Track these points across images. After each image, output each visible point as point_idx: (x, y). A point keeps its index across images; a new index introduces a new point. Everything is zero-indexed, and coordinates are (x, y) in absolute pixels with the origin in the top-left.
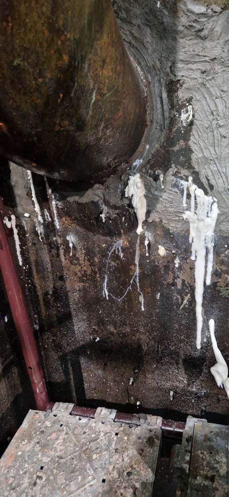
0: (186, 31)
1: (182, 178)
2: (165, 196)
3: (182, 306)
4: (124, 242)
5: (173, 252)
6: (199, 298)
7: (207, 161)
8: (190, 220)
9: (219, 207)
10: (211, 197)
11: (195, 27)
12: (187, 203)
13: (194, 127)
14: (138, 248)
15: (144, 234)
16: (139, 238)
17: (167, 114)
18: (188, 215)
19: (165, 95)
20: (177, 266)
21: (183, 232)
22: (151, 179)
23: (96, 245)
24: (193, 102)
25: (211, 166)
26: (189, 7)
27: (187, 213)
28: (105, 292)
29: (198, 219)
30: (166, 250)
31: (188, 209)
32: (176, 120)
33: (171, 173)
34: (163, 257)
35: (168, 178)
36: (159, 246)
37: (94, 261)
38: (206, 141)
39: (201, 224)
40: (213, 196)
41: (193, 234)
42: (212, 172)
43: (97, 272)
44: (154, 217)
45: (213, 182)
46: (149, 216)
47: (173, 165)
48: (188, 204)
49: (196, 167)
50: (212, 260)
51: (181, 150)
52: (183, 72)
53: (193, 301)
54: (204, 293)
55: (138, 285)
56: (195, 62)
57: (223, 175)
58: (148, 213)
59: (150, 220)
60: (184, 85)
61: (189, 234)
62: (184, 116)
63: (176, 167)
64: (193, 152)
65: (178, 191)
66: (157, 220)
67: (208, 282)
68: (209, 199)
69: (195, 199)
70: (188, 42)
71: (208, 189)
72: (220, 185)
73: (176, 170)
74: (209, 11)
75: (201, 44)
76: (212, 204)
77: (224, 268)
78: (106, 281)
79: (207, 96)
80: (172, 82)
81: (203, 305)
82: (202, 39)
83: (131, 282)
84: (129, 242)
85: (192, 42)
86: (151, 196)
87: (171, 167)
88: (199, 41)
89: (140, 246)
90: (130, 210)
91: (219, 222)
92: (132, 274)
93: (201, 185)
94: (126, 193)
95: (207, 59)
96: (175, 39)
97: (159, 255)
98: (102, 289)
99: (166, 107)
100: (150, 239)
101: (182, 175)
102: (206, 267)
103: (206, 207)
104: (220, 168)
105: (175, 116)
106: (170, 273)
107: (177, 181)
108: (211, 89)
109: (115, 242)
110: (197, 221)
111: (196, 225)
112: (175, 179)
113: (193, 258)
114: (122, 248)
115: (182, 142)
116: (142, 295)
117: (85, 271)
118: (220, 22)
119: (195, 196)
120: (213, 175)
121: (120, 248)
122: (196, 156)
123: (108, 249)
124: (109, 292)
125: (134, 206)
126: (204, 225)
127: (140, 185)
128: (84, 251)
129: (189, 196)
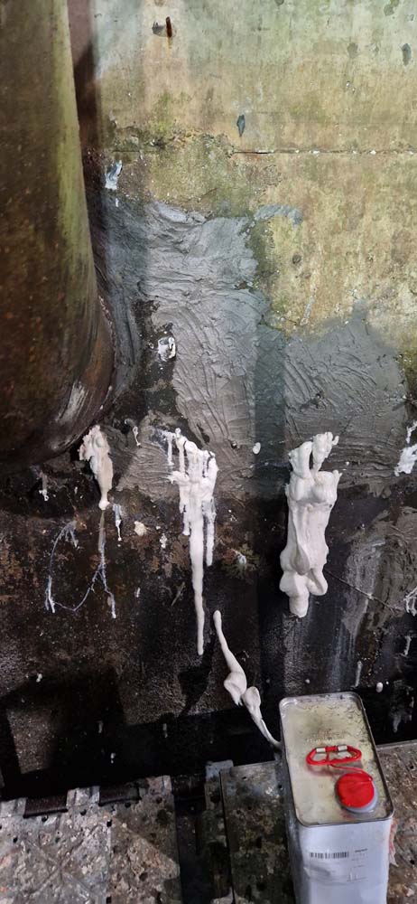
0: (159, 241)
1: (164, 429)
2: (141, 453)
3: (174, 601)
4: (78, 524)
5: (158, 528)
6: (198, 586)
7: (197, 405)
8: (180, 483)
9: (218, 463)
10: (206, 452)
11: (171, 238)
12: (173, 461)
13: (177, 362)
14: (102, 529)
15: (111, 508)
16: (102, 519)
17: (137, 345)
18: (175, 476)
19: (132, 319)
20: (163, 546)
21: (171, 500)
22: (119, 431)
23: (30, 533)
24: (174, 330)
25: (204, 412)
26: (162, 212)
27: (175, 473)
28: (49, 601)
29: (191, 481)
30: (147, 526)
31: (177, 468)
32: (151, 352)
33: (148, 421)
34: (144, 537)
35: (144, 429)
36: (136, 523)
37: (26, 557)
38: (195, 381)
39: (196, 487)
40: (210, 450)
41: (184, 500)
42: (205, 418)
43: (33, 574)
44: (126, 483)
45: (208, 432)
46: (118, 483)
47: (150, 412)
48: (176, 462)
49: (183, 413)
50: (213, 532)
51: (161, 391)
52: (155, 291)
53: (190, 591)
54: (204, 578)
55: (105, 582)
56: (173, 281)
57: (220, 422)
58: (116, 479)
59: (120, 488)
60: (160, 309)
61: (179, 501)
62: (162, 349)
63: (154, 413)
64: (178, 394)
65: (159, 445)
66: (131, 487)
67: (210, 562)
68: (205, 454)
69: (185, 455)
70: (162, 254)
71: (202, 441)
72: (217, 436)
73: (154, 417)
74: (190, 220)
75: (181, 259)
76: (209, 460)
77: (229, 540)
78: (50, 585)
79: (192, 323)
80: (141, 303)
81: (203, 595)
82: (181, 252)
83: (93, 580)
84: (88, 522)
85: (170, 254)
86: (119, 454)
87: (147, 414)
88: (178, 254)
89: (105, 526)
90: (87, 476)
91: (219, 482)
92: (94, 568)
93: (191, 437)
94: (81, 455)
95: (189, 278)
96: (143, 249)
97: (136, 534)
98: (43, 598)
99: (136, 335)
100: (122, 515)
101: (164, 424)
102: (205, 542)
103: (201, 464)
104: (216, 414)
105: (149, 347)
106: (154, 557)
107: (157, 432)
108: (198, 315)
109: (64, 525)
110: (190, 484)
111: (188, 489)
112: (154, 430)
113: (186, 533)
114: (75, 532)
115: (161, 382)
116: (112, 596)
117: (11, 576)
118: (205, 234)
119: (185, 451)
120: (207, 422)
121: (72, 533)
122: (183, 399)
123: (51, 536)
124: (56, 600)
125: (95, 472)
126: (199, 488)
127: (103, 441)
128: (8, 546)
129: (176, 451)
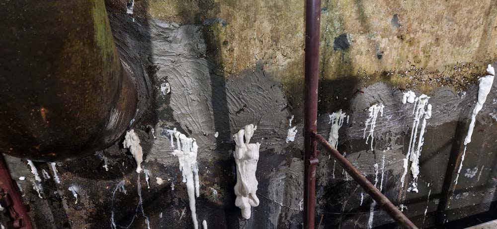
0: (156, 37)
1: (168, 128)
2: (157, 142)
3: (181, 217)
4: (126, 181)
5: (169, 180)
6: (193, 208)
7: (184, 115)
8: (179, 156)
9: (198, 144)
10: (191, 139)
11: (163, 35)
12: (174, 144)
13: (172, 95)
14: (139, 183)
15: (143, 172)
16: (139, 178)
17: (150, 88)
18: (176, 152)
19: (146, 75)
20: (173, 189)
21: (175, 164)
22: (144, 131)
23: (99, 189)
24: (169, 80)
25: (188, 118)
26: (157, 24)
27: (176, 151)
28: (113, 225)
29: (184, 154)
30: (163, 179)
31: (176, 148)
32: (157, 91)
33: (159, 125)
34: (162, 185)
35: (157, 130)
36: (157, 178)
37: (99, 202)
38: (182, 103)
39: (187, 157)
40: (193, 137)
41: (182, 164)
42: (189, 122)
43: (103, 211)
44: (150, 158)
45: (191, 128)
46: (146, 158)
47: (160, 120)
48: (176, 145)
49: (177, 120)
50: (198, 179)
51: (165, 110)
52: (157, 61)
53: (189, 211)
54: (196, 204)
55: (143, 211)
56: (166, 56)
57: (197, 123)
58: (145, 156)
59: (147, 161)
60: (160, 69)
61: (179, 165)
62: (163, 89)
63: (162, 121)
64: (174, 111)
65: (165, 137)
66: (153, 160)
67: (198, 195)
68: (190, 140)
69: (180, 141)
70: (159, 43)
71: (188, 133)
72: (196, 130)
73: (162, 123)
74: (171, 26)
75: (168, 45)
76: (193, 142)
77: (207, 183)
78: (113, 216)
79: (177, 76)
80: (150, 67)
81: (196, 212)
82: (168, 42)
83: (136, 211)
84: (131, 180)
85: (162, 43)
86: (145, 143)
87: (158, 122)
88: (167, 43)
89: (140, 181)
90: (129, 156)
91: (199, 154)
92: (136, 204)
93: (183, 132)
94: (124, 145)
95: (174, 54)
96: (149, 42)
97: (158, 184)
98: (110, 223)
99: (149, 83)
100: (149, 175)
101: (168, 126)
102: (195, 185)
103: (189, 145)
104: (194, 119)
105: (156, 88)
106: (169, 195)
107: (164, 131)
108: (180, 72)
109: (118, 183)
110: (183, 155)
111: (183, 158)
112: (162, 129)
113: (184, 181)
114: (125, 186)
115: (164, 105)
116: (147, 218)
117: (91, 213)
118: (179, 33)
119: (180, 139)
120: (190, 124)
121: (123, 187)
122: (176, 113)
123: (111, 190)
124: (116, 224)
125: (133, 154)
126: (189, 157)
127: (136, 138)
128: (88, 197)
129: (175, 139)
